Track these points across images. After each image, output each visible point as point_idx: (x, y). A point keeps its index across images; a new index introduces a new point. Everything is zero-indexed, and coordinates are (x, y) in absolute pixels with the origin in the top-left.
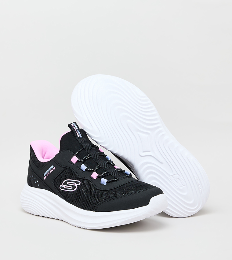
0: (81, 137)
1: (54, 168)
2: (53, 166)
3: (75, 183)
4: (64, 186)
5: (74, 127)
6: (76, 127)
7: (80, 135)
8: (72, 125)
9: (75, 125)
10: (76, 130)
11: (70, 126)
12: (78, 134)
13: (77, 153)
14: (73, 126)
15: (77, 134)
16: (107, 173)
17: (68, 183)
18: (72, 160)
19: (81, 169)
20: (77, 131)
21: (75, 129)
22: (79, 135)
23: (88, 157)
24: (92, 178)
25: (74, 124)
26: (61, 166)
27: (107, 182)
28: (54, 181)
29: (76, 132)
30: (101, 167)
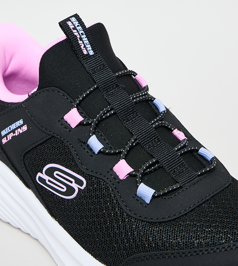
0: (91, 53)
1: (25, 128)
2: (21, 122)
3: (73, 180)
4: (47, 178)
5: (75, 28)
6: (80, 27)
7: (89, 47)
8: (69, 23)
9: (76, 23)
10: (78, 37)
11: (63, 25)
12: (85, 47)
13: (80, 101)
14: (72, 27)
15: (82, 47)
16: (153, 164)
17: (57, 174)
18: (67, 117)
19: (88, 146)
20: (81, 39)
21: (76, 34)
22: (87, 49)
23: (108, 111)
24: (117, 177)
25: (73, 19)
26: (41, 128)
27: (153, 197)
28: (24, 157)
29: (80, 42)
30: (138, 143)
